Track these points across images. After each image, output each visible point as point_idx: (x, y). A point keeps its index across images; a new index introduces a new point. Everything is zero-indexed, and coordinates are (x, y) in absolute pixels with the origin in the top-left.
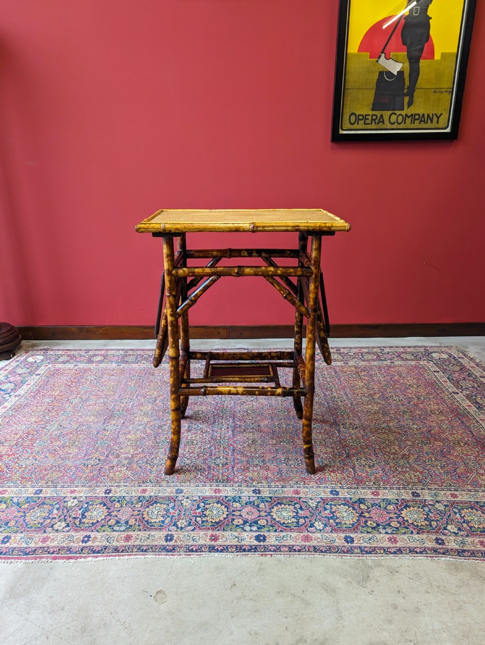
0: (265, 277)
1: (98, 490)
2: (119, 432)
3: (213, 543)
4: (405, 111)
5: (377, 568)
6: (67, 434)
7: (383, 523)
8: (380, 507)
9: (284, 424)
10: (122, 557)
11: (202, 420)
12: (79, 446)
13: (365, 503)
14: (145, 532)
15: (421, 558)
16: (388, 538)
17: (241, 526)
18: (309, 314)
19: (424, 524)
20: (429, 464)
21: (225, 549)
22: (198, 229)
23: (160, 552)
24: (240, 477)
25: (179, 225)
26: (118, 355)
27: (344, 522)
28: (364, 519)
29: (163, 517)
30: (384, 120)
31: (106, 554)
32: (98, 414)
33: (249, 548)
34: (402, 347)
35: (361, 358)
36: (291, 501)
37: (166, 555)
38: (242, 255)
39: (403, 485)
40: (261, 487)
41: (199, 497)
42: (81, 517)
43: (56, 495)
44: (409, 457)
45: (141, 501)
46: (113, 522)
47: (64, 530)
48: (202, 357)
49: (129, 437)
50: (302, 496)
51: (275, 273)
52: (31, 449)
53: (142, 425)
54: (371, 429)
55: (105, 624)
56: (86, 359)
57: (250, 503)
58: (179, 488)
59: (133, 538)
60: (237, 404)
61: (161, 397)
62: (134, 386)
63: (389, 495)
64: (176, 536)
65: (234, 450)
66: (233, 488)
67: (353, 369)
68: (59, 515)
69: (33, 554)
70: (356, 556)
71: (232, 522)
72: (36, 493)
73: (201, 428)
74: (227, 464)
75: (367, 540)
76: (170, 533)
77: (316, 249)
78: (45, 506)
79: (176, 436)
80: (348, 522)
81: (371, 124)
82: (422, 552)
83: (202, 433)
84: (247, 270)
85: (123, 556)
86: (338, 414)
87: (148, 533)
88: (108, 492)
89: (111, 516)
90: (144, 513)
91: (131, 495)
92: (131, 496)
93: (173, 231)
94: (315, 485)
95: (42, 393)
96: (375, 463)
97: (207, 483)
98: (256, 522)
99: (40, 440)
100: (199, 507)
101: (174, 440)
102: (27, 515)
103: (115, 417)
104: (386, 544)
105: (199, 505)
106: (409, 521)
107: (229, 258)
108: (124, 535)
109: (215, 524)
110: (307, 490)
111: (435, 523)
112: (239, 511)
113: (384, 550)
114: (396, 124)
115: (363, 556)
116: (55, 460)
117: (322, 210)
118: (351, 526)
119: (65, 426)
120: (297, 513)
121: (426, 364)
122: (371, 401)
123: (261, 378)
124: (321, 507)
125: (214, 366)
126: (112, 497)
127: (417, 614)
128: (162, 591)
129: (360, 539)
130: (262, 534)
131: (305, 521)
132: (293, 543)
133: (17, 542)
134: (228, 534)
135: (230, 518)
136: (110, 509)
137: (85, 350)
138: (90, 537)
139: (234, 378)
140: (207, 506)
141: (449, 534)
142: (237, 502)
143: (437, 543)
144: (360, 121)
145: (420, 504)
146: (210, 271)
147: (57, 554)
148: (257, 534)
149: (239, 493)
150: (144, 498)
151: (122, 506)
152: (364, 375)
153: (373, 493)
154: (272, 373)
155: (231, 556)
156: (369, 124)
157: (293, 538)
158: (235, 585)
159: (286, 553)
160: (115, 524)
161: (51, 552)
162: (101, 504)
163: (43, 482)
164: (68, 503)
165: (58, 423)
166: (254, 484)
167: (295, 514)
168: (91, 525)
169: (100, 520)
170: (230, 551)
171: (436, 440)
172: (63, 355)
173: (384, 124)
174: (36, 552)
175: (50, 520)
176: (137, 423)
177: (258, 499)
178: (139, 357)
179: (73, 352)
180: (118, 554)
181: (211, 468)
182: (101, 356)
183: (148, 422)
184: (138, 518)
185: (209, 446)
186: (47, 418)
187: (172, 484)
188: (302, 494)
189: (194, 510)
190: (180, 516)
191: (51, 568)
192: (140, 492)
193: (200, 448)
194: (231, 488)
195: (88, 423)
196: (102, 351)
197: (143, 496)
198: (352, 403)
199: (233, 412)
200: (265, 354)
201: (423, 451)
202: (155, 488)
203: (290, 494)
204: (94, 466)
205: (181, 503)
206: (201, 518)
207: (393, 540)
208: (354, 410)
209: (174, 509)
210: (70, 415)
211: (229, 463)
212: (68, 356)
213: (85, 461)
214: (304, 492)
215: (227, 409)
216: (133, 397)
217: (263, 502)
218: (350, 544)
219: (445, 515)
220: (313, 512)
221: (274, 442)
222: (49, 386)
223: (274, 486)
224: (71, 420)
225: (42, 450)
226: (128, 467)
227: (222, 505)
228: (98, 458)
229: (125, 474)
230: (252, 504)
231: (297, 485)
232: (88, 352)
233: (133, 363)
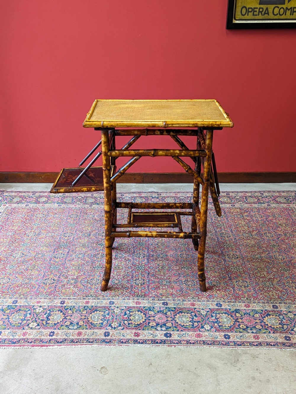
0: (173, 157)
1: (56, 301)
2: (66, 259)
3: (136, 338)
5: (244, 355)
6: (29, 260)
7: (251, 326)
8: (250, 315)
9: (184, 254)
10: (76, 346)
11: (125, 250)
12: (38, 269)
13: (240, 312)
14: (90, 330)
15: (274, 349)
16: (253, 336)
17: (155, 327)
18: (204, 183)
19: (278, 327)
20: (287, 285)
21: (144, 342)
23: (101, 343)
24: (154, 293)
26: (58, 196)
27: (224, 325)
28: (238, 324)
29: (102, 320)
30: (269, 12)
31: (66, 344)
32: (49, 245)
33: (160, 341)
34: (278, 192)
35: (245, 201)
36: (188, 311)
37: (106, 345)
38: (156, 134)
39: (267, 300)
40: (168, 301)
41: (126, 307)
42: (46, 319)
43: (27, 305)
44: (274, 280)
45: (86, 309)
46: (68, 323)
47: (36, 328)
48: (125, 206)
49: (73, 263)
50: (196, 307)
51: (180, 155)
52: (5, 271)
53: (82, 253)
54: (248, 259)
55: (70, 386)
56: (34, 200)
58: (112, 301)
59: (82, 334)
61: (94, 232)
62: (73, 223)
63: (256, 307)
64: (111, 333)
65: (149, 274)
66: (149, 301)
67: (238, 210)
68: (31, 318)
69: (18, 343)
70: (231, 347)
71: (148, 324)
72: (13, 303)
73: (124, 257)
74: (144, 284)
75: (239, 337)
76: (107, 331)
77: (209, 139)
78: (21, 312)
79: (109, 265)
80: (227, 326)
81: (259, 15)
82: (275, 345)
83: (125, 261)
84: (160, 153)
85: (77, 345)
86: (225, 247)
87: (93, 331)
88: (63, 303)
89: (66, 319)
90: (89, 317)
92: (79, 306)
93: (109, 127)
94: (205, 299)
95: (5, 228)
96: (249, 284)
97: (131, 297)
98: (165, 325)
99: (10, 265)
100: (126, 314)
101: (108, 268)
102: (10, 317)
103: (62, 248)
104: (252, 340)
105: (125, 312)
106: (269, 325)
107: (146, 135)
108: (77, 331)
109: (137, 326)
110: (200, 303)
111: (286, 326)
112: (153, 317)
113: (250, 344)
114: (278, 15)
115: (235, 348)
116: (23, 280)
117: (215, 101)
118: (229, 328)
119: (26, 254)
120: (193, 319)
121: (295, 207)
122: (250, 237)
123: (169, 224)
124: (209, 315)
125: (135, 214)
126: (65, 306)
127: (267, 383)
128: (105, 367)
129: (234, 336)
130: (169, 332)
131: (198, 325)
132: (189, 339)
133: (7, 335)
134: (146, 332)
135: (147, 321)
136: (65, 314)
137: (33, 192)
138: (54, 333)
139: (149, 224)
140: (131, 313)
141: (295, 333)
142: (152, 311)
143: (286, 339)
144: (249, 13)
145: (278, 313)
147: (34, 343)
148: (165, 332)
149: (153, 305)
151: (73, 313)
153: (245, 306)
154: (176, 220)
155: (148, 347)
156: (257, 15)
157: (190, 335)
158: (151, 364)
159: (185, 345)
160: (70, 325)
161: (30, 342)
162: (59, 311)
163: (17, 295)
164: (36, 310)
165: (20, 252)
166: (163, 298)
167: (191, 319)
168: (53, 325)
169: (59, 322)
170: (148, 343)
171: (294, 267)
172: (16, 196)
173: (269, 15)
174: (20, 342)
175: (26, 321)
176: (78, 252)
177: (166, 309)
178: (74, 198)
179: (23, 193)
180: (74, 344)
181: (133, 286)
182: (45, 197)
183: (86, 251)
184: (85, 321)
185: (131, 271)
186: (12, 248)
187: (106, 298)
188: (197, 306)
189: (123, 316)
190: (113, 320)
191: (31, 352)
192: (85, 303)
193: (125, 272)
194: (147, 301)
195: (43, 252)
196: (45, 193)
197: (87, 306)
198: (235, 238)
199: (147, 244)
200: (172, 205)
201: (284, 276)
202: (95, 300)
203: (188, 306)
204: (51, 284)
205: (114, 311)
206: (128, 321)
207: (256, 337)
208: (236, 244)
209: (109, 315)
210: (28, 246)
211: (145, 283)
212: (20, 197)
213: (44, 281)
214: (198, 304)
215: (143, 242)
216: (73, 232)
217: (169, 311)
218: (227, 340)
219: (293, 321)
220: (204, 318)
221: (178, 268)
222: (9, 222)
223: (177, 300)
224: (30, 250)
225: (12, 272)
226: (74, 285)
227: (141, 313)
228: (53, 278)
229: (73, 290)
230: (162, 312)
231: (193, 300)
232: (35, 194)
233: (70, 203)
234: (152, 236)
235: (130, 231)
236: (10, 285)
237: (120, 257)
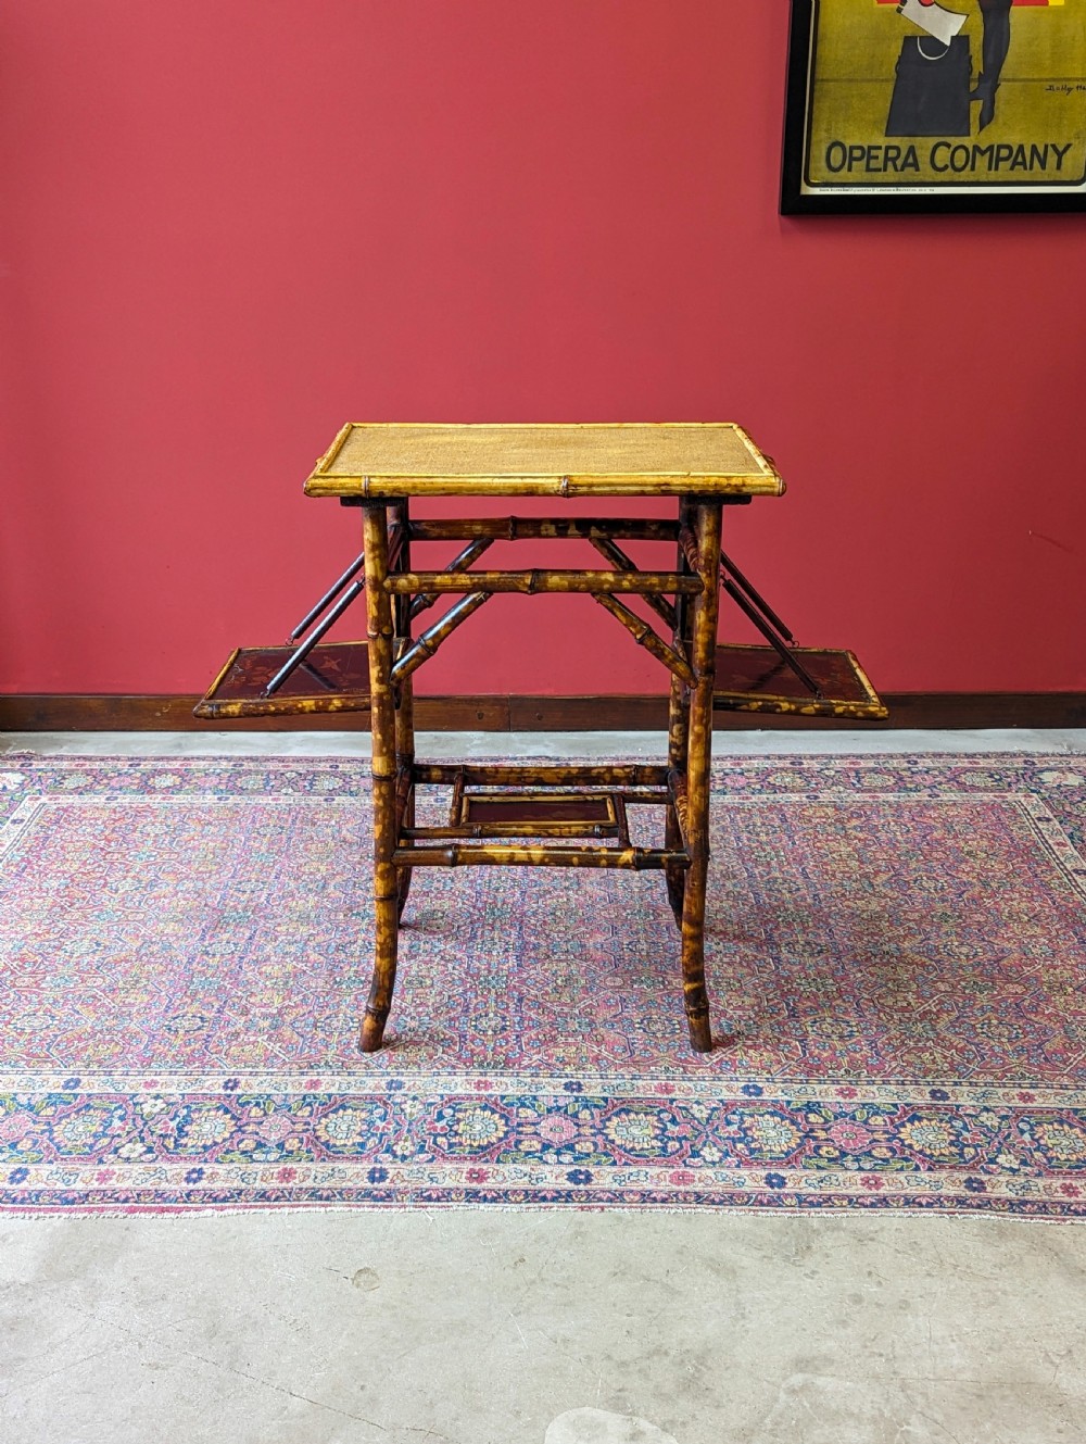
0: (593, 595)
1: (209, 1081)
2: (242, 958)
3: (474, 1185)
4: (972, 137)
5: (829, 1233)
6: (116, 962)
7: (855, 1150)
8: (855, 1120)
9: (642, 941)
10: (277, 1210)
11: (442, 932)
12: (148, 988)
13: (820, 1111)
14: (322, 1164)
15: (929, 1215)
16: (862, 1179)
17: (537, 1154)
18: (695, 680)
19: (947, 1153)
20: (983, 1033)
21: (501, 1197)
22: (443, 489)
23: (359, 1200)
24: (535, 1057)
25: (402, 480)
26: (218, 771)
27: (768, 1148)
28: (813, 1144)
29: (362, 1136)
30: (919, 159)
31: (242, 1204)
32: (184, 919)
34: (967, 756)
35: (854, 785)
36: (651, 1107)
37: (373, 1207)
38: (544, 533)
39: (914, 1075)
40: (584, 1078)
41: (442, 1096)
42: (176, 1134)
43: (113, 1091)
44: (938, 1018)
45: (309, 1104)
46: (249, 1144)
47: (143, 1158)
48: (444, 776)
49: (267, 969)
50: (677, 1097)
51: (616, 587)
52: (39, 995)
53: (296, 942)
54: (855, 956)
55: (256, 1323)
56: (136, 781)
57: (558, 1110)
58: (395, 1079)
59: (297, 1175)
60: (530, 897)
61: (339, 878)
62: (267, 851)
63: (877, 1095)
64: (391, 1173)
65: (520, 1000)
66: (519, 1078)
67: (830, 811)
68: (127, 1129)
69: (83, 1203)
70: (786, 1211)
72: (66, 1087)
73: (440, 951)
74: (506, 1030)
75: (815, 1182)
76: (378, 1166)
77: (708, 534)
78: (92, 1111)
79: (387, 960)
80: (777, 1149)
81: (885, 170)
82: (932, 1204)
83: (443, 962)
84: (554, 580)
85: (279, 1207)
86: (780, 919)
87: (330, 1165)
88: (232, 1085)
89: (244, 1132)
90: (317, 1128)
91: (284, 1092)
92: (286, 1095)
93: (388, 495)
94: (708, 1074)
95: (36, 867)
96: (855, 1029)
97: (459, 1068)
98: (571, 1147)
99: (55, 976)
100: (441, 1117)
101: (382, 970)
102: (55, 1128)
103: (228, 924)
104: (857, 1190)
105: (440, 1112)
106: (915, 1147)
107: (512, 539)
108: (279, 1167)
109: (478, 1150)
110: (690, 1085)
111: (972, 1150)
112: (534, 1124)
113: (850, 1201)
114: (950, 170)
115: (801, 1212)
116: (98, 1019)
117: (735, 426)
118: (783, 1156)
119: (108, 944)
120: (664, 1130)
121: (1022, 800)
122: (866, 891)
123: (586, 826)
124: (719, 1118)
125: (474, 799)
126: (240, 1096)
127: (901, 1311)
128: (368, 1269)
129: (799, 1180)
130: (583, 1169)
131: (682, 1146)
132: (650, 1187)
133: (45, 1180)
134: (508, 1168)
135: (513, 1138)
136: (239, 1119)
137: (132, 759)
138: (203, 1173)
139: (522, 826)
140: (460, 1115)
141: (999, 1170)
142: (529, 1107)
143: (969, 1187)
144: (854, 163)
145: (946, 1114)
146: (468, 582)
147: (136, 1202)
148: (570, 1169)
149: (534, 1090)
150: (315, 1098)
151: (265, 1114)
152: (855, 828)
153: (841, 1092)
154: (611, 816)
155: (514, 1210)
156: (879, 170)
157: (655, 1177)
158: (522, 1260)
159: (634, 1205)
160: (255, 1149)
161: (121, 1199)
162: (218, 1109)
163: (79, 1063)
164: (144, 1106)
166: (567, 1071)
167: (658, 1132)
168: (200, 1150)
170: (513, 1199)
171: (1009, 980)
172: (73, 770)
173: (917, 170)
174: (90, 1199)
175: (109, 1139)
176: (284, 937)
177: (577, 1101)
178: (272, 777)
179: (98, 763)
180: (267, 1203)
181: (467, 1037)
182: (173, 774)
183: (310, 935)
184: (305, 1138)
185: (461, 991)
186: (62, 926)
187: (376, 1070)
188: (678, 1093)
189: (431, 1123)
190: (399, 1135)
191: (127, 1229)
192: (306, 1087)
193: (440, 994)
194: (514, 1080)
195: (164, 938)
196: (174, 762)
197: (313, 1095)
198: (815, 895)
199: (520, 914)
200: (599, 773)
201: (974, 1004)
202: (339, 1078)
203: (649, 1092)
204: (192, 1032)
205: (401, 1109)
206: (447, 1139)
207: (872, 1182)
208: (818, 912)
209: (385, 1119)
210: (116, 920)
211: (508, 1028)
212: (88, 773)
213: (170, 1021)
214: (682, 1088)
215: (505, 906)
216: (268, 877)
217: (586, 1107)
218: (776, 1189)
219: (997, 1136)
220: (700, 1127)
221: (619, 981)
222: (52, 849)
223: (614, 1077)
224: (122, 931)
225: (63, 998)
226: (271, 1035)
227: (492, 1114)
228: (199, 1015)
229: (267, 1049)
230: (562, 1111)
231: (668, 1075)
232: (139, 765)
233: (257, 792)
234: (529, 862)
235: (458, 846)
236: (56, 1036)
237: (425, 951)
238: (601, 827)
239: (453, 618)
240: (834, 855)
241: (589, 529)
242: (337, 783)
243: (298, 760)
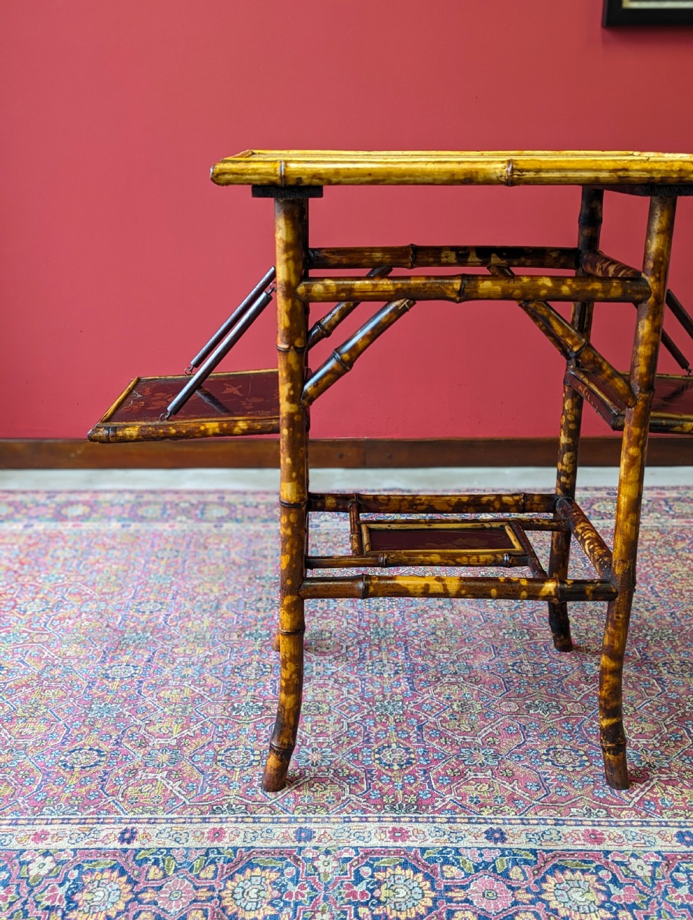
0: (522, 301)
1: (104, 830)
2: (141, 682)
6: (17, 687)
9: (525, 662)
11: (332, 653)
12: (47, 716)
18: (634, 398)
22: (370, 175)
26: (122, 502)
29: (274, 906)
32: (88, 640)
35: (667, 512)
36: (585, 862)
38: (444, 260)
40: (504, 824)
41: (356, 849)
42: (64, 905)
45: (213, 862)
46: (146, 919)
48: (338, 504)
49: (165, 694)
50: (610, 848)
53: (193, 664)
56: (51, 511)
57: (486, 868)
58: (303, 826)
60: (409, 616)
61: (230, 599)
62: (165, 573)
65: (420, 728)
66: (435, 825)
67: (656, 534)
68: (9, 900)
73: (333, 673)
74: (411, 764)
79: (292, 696)
83: (337, 686)
84: (484, 286)
86: (648, 638)
88: (128, 836)
89: (140, 902)
90: (223, 894)
91: (185, 846)
92: (188, 849)
93: (306, 181)
97: (370, 812)
100: (359, 879)
101: (287, 707)
103: (128, 646)
105: (357, 871)
107: (411, 268)
110: (619, 831)
112: (464, 888)
119: (11, 667)
120: (609, 894)
123: (494, 554)
124: (664, 878)
125: (373, 526)
126: (138, 851)
135: (443, 907)
136: (136, 883)
137: (47, 492)
139: (429, 554)
140: (380, 876)
142: (453, 864)
146: (391, 288)
149: (454, 840)
150: (219, 853)
151: (165, 876)
152: (683, 549)
154: (515, 544)
162: (112, 868)
164: (30, 866)
166: (485, 815)
167: (603, 898)
169: (114, 914)
176: (181, 659)
177: (503, 855)
178: (168, 506)
179: (19, 496)
181: (373, 773)
182: (84, 505)
183: (206, 657)
184: (209, 909)
185: (359, 719)
187: (282, 815)
188: (609, 843)
189: (349, 887)
190: (316, 904)
192: (208, 838)
193: (339, 721)
194: (430, 827)
195: (66, 661)
196: (85, 495)
197: (217, 848)
198: (672, 614)
199: (402, 634)
202: (243, 826)
203: (578, 842)
204: (88, 769)
205: (314, 867)
206: (370, 909)
208: (681, 630)
209: (297, 882)
210: (22, 641)
211: (414, 762)
212: (10, 504)
213: (66, 756)
214: (612, 837)
215: (387, 626)
216: (166, 598)
217: (516, 863)
220: (647, 891)
221: (514, 707)
223: (535, 822)
224: (26, 654)
226: (170, 772)
227: (415, 873)
228: (96, 748)
229: (166, 789)
230: (490, 869)
231: (592, 818)
232: (54, 497)
233: (156, 520)
234: (445, 594)
235: (368, 577)
237: (318, 674)
238: (510, 555)
239: (373, 329)
240: (675, 575)
241: (490, 257)
242: (224, 512)
243: (190, 492)
